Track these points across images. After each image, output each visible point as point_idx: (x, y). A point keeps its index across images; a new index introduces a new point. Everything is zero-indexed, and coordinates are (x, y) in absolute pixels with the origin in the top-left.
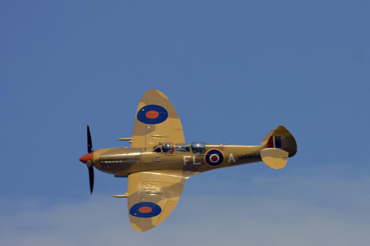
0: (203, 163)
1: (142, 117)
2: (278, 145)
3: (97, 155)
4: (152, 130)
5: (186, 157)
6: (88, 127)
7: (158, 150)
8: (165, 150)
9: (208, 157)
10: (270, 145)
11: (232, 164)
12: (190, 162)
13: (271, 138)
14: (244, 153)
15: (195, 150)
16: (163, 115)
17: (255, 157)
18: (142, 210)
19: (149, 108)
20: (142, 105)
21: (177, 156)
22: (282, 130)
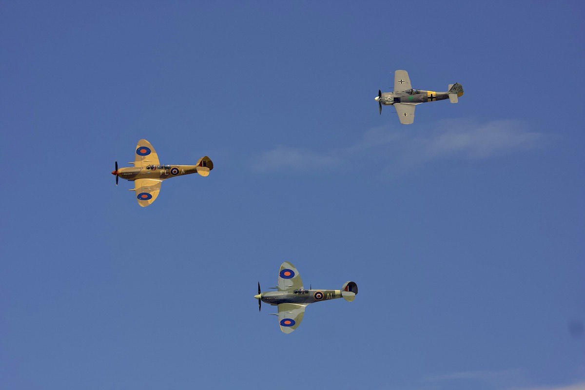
0: (169, 174)
1: (139, 152)
2: (205, 165)
3: (120, 170)
4: (144, 158)
5: (162, 171)
6: (116, 163)
7: (149, 168)
8: (152, 168)
9: (172, 172)
10: (200, 165)
11: (183, 174)
12: (163, 174)
13: (201, 162)
14: (189, 169)
15: (166, 168)
16: (148, 152)
17: (194, 171)
18: (143, 196)
19: (141, 148)
20: (138, 147)
21: (158, 171)
22: (206, 158)
